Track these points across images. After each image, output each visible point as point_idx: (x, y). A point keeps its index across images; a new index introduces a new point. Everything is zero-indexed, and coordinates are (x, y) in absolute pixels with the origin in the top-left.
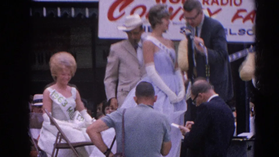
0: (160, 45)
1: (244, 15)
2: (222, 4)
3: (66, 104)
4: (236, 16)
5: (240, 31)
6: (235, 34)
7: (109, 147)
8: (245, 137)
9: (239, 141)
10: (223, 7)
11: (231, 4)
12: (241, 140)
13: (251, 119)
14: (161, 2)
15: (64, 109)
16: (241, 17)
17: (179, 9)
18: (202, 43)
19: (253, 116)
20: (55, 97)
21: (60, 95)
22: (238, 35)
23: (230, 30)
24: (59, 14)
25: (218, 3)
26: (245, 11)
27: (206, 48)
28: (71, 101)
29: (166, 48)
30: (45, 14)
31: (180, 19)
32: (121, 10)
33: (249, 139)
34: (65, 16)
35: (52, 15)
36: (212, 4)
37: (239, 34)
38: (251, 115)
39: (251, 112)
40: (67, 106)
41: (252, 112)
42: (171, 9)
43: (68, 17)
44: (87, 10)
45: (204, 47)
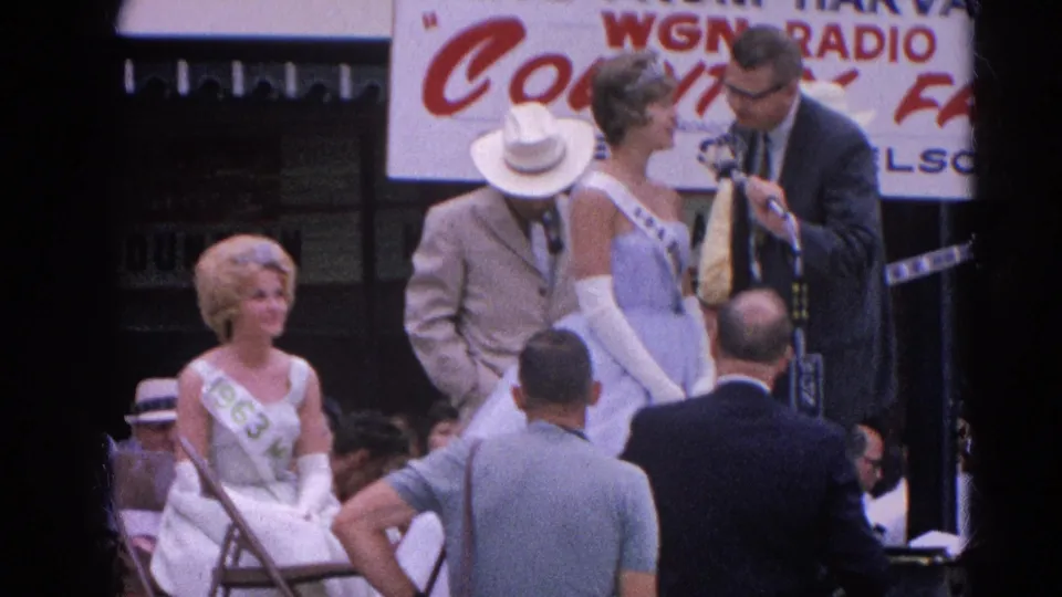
0: (638, 213)
1: (941, 94)
2: (861, 54)
3: (263, 427)
4: (913, 102)
5: (926, 156)
6: (909, 169)
7: (422, 586)
8: (941, 551)
9: (916, 566)
10: (863, 67)
11: (894, 57)
12: (924, 561)
13: (962, 482)
14: (628, 43)
15: (255, 449)
16: (931, 104)
17: (698, 71)
18: (779, 203)
19: (966, 470)
20: (222, 402)
21: (241, 392)
22: (917, 171)
23: (890, 153)
24: (238, 88)
25: (844, 54)
26: (944, 79)
28: (284, 416)
29: (659, 223)
30: (183, 86)
31: (702, 106)
32: (474, 72)
33: (953, 558)
34: (261, 94)
35: (209, 90)
36: (822, 53)
37: (923, 169)
38: (960, 466)
39: (961, 458)
40: (268, 438)
41: (965, 455)
43: (275, 96)
44: (345, 72)
45: (785, 217)
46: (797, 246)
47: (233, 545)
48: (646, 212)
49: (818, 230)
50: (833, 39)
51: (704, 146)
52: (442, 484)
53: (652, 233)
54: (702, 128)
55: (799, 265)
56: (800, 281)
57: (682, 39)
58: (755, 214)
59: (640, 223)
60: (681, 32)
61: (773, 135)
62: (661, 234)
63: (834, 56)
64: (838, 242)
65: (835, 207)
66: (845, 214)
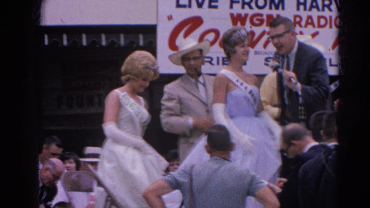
0: (237, 81)
2: (320, 26)
6: (336, 65)
10: (320, 30)
11: (331, 27)
14: (239, 24)
17: (264, 33)
18: (294, 79)
23: (330, 60)
24: (104, 43)
25: (314, 26)
27: (299, 85)
29: (245, 84)
30: (84, 43)
31: (265, 45)
32: (185, 36)
34: (112, 45)
35: (94, 44)
36: (306, 26)
42: (252, 33)
43: (116, 46)
44: (141, 37)
45: (296, 84)
46: (300, 93)
47: (109, 203)
48: (241, 81)
49: (308, 87)
50: (310, 21)
51: (267, 60)
52: (181, 179)
53: (243, 87)
54: (266, 53)
55: (301, 100)
56: (301, 105)
57: (258, 22)
58: (285, 83)
59: (238, 84)
60: (257, 20)
61: (289, 56)
62: (246, 88)
63: (310, 27)
64: (316, 91)
65: (314, 79)
66: (317, 82)
